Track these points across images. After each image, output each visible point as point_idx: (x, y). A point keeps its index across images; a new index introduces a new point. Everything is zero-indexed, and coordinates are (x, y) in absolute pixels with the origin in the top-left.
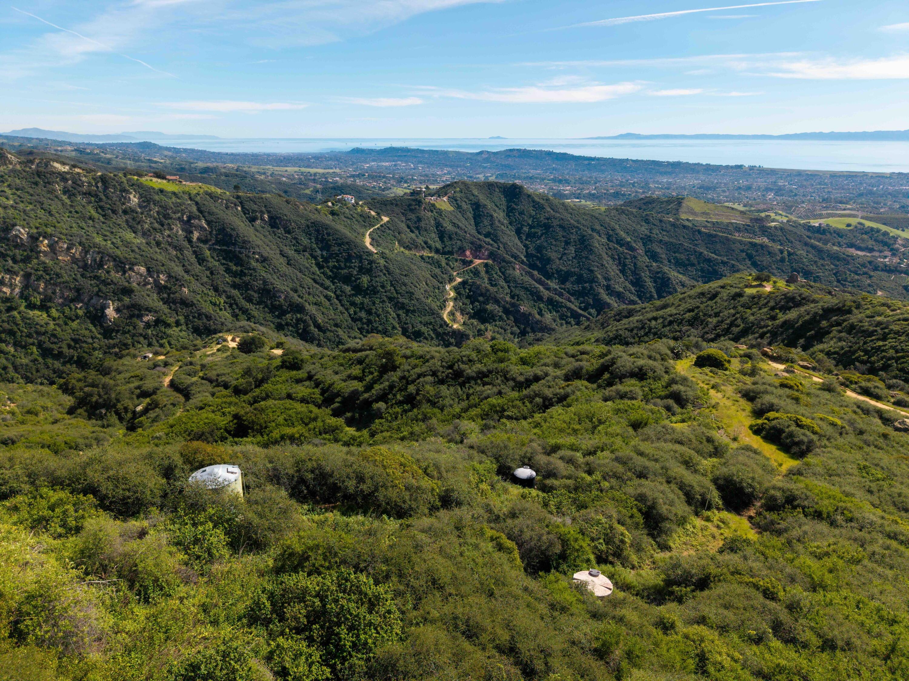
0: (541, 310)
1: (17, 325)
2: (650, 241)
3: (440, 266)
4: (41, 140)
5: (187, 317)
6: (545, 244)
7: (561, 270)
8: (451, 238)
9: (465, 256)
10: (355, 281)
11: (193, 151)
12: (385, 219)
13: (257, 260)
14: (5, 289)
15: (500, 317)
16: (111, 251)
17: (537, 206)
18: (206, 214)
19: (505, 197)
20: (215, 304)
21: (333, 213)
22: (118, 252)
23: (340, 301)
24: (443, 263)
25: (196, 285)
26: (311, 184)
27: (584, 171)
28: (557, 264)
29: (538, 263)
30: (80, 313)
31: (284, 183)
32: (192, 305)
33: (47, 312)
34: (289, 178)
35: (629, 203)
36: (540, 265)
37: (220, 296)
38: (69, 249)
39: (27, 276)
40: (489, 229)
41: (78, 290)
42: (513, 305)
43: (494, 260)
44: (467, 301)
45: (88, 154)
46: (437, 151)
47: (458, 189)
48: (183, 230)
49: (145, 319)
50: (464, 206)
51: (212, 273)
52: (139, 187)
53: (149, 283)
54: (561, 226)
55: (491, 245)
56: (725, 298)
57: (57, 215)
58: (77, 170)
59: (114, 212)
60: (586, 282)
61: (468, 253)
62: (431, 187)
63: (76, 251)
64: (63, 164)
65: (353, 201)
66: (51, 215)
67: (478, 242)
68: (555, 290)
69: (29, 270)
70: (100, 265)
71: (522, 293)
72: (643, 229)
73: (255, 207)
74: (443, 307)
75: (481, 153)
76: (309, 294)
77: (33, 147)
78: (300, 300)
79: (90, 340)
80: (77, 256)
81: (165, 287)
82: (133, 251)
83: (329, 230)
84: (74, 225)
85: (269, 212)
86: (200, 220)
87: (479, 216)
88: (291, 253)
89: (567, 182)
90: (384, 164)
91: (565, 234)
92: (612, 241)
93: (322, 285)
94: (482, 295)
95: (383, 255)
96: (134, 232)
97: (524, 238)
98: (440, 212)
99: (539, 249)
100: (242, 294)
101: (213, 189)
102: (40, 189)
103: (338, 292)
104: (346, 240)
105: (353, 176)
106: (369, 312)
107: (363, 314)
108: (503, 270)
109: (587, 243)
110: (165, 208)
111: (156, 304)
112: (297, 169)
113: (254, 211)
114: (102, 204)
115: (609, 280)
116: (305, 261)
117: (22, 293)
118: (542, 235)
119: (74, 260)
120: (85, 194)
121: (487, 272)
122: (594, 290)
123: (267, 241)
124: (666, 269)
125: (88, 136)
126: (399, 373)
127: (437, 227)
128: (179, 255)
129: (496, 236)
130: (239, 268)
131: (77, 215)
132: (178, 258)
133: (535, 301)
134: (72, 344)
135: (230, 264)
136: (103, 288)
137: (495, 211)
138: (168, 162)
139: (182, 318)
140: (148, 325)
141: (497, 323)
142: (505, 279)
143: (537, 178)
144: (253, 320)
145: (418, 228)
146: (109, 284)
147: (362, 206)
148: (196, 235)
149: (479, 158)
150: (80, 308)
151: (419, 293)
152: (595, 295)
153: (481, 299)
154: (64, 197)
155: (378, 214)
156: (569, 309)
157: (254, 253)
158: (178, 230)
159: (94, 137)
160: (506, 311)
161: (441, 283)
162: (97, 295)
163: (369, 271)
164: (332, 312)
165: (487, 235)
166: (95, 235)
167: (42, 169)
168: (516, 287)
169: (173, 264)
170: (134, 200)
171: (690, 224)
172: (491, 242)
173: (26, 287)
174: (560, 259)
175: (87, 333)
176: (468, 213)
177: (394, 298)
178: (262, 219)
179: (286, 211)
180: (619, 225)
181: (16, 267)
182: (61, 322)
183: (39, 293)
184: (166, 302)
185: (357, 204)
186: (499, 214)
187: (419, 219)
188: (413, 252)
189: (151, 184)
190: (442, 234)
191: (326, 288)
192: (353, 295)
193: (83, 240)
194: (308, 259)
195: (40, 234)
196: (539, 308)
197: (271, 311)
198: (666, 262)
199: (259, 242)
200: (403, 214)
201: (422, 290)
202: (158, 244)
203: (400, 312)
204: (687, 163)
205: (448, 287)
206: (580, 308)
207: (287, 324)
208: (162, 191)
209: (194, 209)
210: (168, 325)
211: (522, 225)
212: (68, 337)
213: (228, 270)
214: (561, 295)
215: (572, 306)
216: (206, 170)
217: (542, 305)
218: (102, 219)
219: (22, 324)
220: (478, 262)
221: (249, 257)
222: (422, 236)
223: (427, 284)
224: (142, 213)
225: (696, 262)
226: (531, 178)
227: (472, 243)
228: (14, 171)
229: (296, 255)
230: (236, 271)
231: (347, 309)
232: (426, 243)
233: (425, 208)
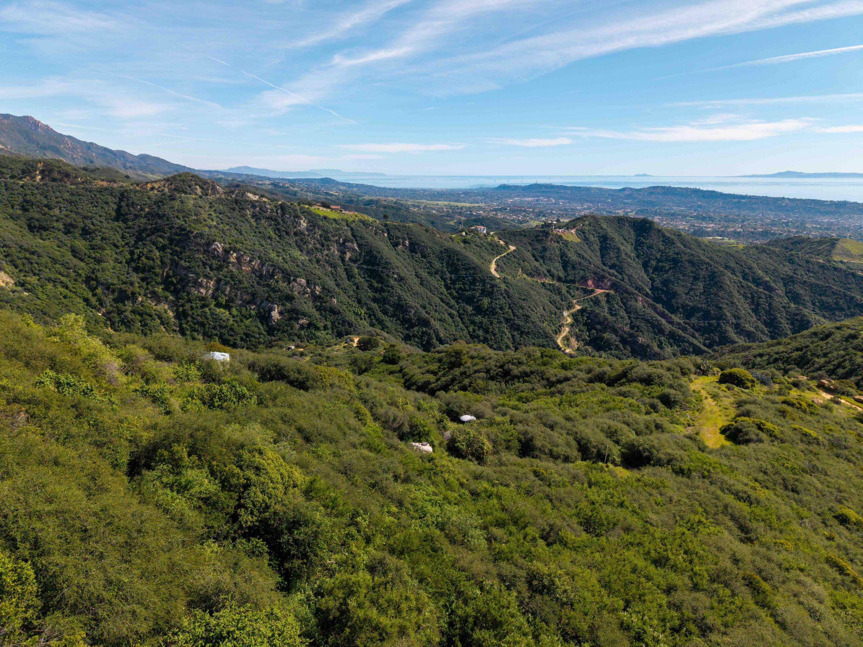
0: (661, 343)
1: (207, 319)
2: (793, 282)
3: (560, 293)
4: (248, 175)
5: (333, 323)
6: (672, 278)
7: (687, 305)
8: (574, 268)
9: (587, 285)
10: (477, 302)
11: (363, 185)
12: (512, 248)
13: (395, 279)
14: (202, 290)
15: (617, 346)
16: (281, 265)
17: (667, 241)
18: (358, 238)
19: (635, 231)
20: (357, 314)
21: (465, 242)
22: (286, 266)
23: (462, 319)
24: (564, 290)
25: (344, 297)
26: (457, 216)
27: (732, 208)
28: (683, 299)
29: (663, 296)
30: (253, 313)
31: (433, 215)
32: (339, 313)
33: (229, 311)
34: (438, 211)
35: (775, 243)
36: (665, 299)
37: (362, 307)
38: (250, 261)
39: (218, 281)
40: (614, 261)
41: (253, 295)
42: (631, 335)
43: (616, 291)
44: (584, 328)
45: (281, 187)
46: (580, 188)
47: (587, 223)
48: (338, 251)
49: (301, 322)
50: (592, 238)
51: (357, 288)
52: (308, 214)
53: (307, 293)
54: (690, 261)
55: (616, 276)
56: (838, 339)
57: (245, 234)
58: (264, 199)
59: (287, 233)
60: (713, 319)
61: (590, 282)
62: (562, 220)
63: (256, 263)
64: (255, 194)
65: (485, 232)
66: (241, 234)
67: (602, 273)
68: (679, 324)
69: (220, 276)
70: (272, 276)
71: (643, 325)
72: (786, 269)
73: (399, 234)
74: (558, 331)
75: (624, 189)
76: (436, 311)
77: (241, 182)
78: (427, 315)
79: (257, 336)
80: (256, 267)
81: (319, 297)
82: (298, 266)
83: (459, 257)
84: (257, 243)
85: (410, 239)
86: (353, 243)
87: (606, 248)
88: (424, 274)
89: (711, 219)
90: (527, 199)
91: (694, 269)
92: (748, 280)
93: (447, 304)
94: (600, 323)
95: (505, 281)
96: (301, 251)
97: (651, 271)
98: (566, 243)
99: (666, 283)
100: (380, 308)
101: (366, 217)
102: (236, 214)
103: (461, 311)
104: (473, 266)
105: (496, 210)
106: (486, 331)
107: (481, 333)
108: (625, 301)
109: (717, 279)
110: (326, 232)
111: (310, 310)
112: (446, 203)
113: (398, 238)
114: (279, 227)
115: (739, 318)
116: (436, 282)
117: (213, 294)
118: (669, 269)
119: (254, 271)
120: (267, 218)
121: (608, 302)
122: (721, 327)
123: (405, 263)
124: (806, 311)
125: (283, 173)
126: (462, 369)
127: (561, 257)
128: (333, 271)
129: (621, 268)
130: (380, 285)
131: (259, 235)
132: (332, 274)
133: (656, 334)
134: (244, 337)
135: (373, 281)
136: (272, 294)
137: (622, 244)
138: (341, 195)
139: (329, 324)
140: (302, 327)
141: (613, 352)
142: (625, 310)
143: (679, 215)
144: (386, 330)
145: (542, 257)
146: (277, 291)
147: (492, 236)
148: (348, 255)
149: (622, 194)
150: (253, 309)
151: (534, 317)
152: (722, 333)
153: (598, 327)
154: (252, 221)
155: (506, 243)
156: (691, 344)
157: (393, 273)
158: (335, 250)
159: (288, 173)
160: (624, 341)
161: (559, 309)
162: (267, 299)
163: (490, 294)
164: (453, 328)
165: (612, 267)
166: (271, 251)
167: (239, 198)
168: (637, 318)
169: (327, 278)
170: (304, 224)
171: (844, 267)
172: (616, 273)
173: (217, 289)
174: (687, 294)
175: (256, 329)
176: (595, 245)
177: (511, 319)
178: (404, 245)
179: (424, 239)
180: (758, 264)
181: (212, 274)
182: (238, 319)
183: (225, 295)
184: (318, 309)
185: (488, 233)
186: (626, 247)
187: (545, 249)
188: (535, 279)
189: (318, 212)
190: (565, 264)
191: (451, 307)
192: (474, 314)
193: (262, 255)
194: (438, 280)
195: (231, 248)
196: (659, 340)
197: (402, 324)
198: (809, 304)
199: (399, 264)
200: (530, 244)
201: (538, 314)
202: (318, 261)
203: (515, 333)
204: (855, 203)
205: (565, 314)
206: (704, 345)
207: (414, 336)
208: (325, 218)
209: (349, 234)
210: (317, 329)
211: (650, 259)
212: (241, 332)
213: (371, 286)
214: (684, 330)
215: (695, 342)
216: (370, 203)
217: (662, 338)
218: (277, 239)
219: (211, 319)
220: (599, 291)
221: (388, 276)
222: (546, 265)
223: (544, 309)
224: (308, 236)
225: (845, 307)
226: (672, 215)
227: (595, 273)
228: (219, 199)
229: (429, 277)
230: (377, 287)
231: (467, 327)
232: (549, 271)
233: (552, 239)
